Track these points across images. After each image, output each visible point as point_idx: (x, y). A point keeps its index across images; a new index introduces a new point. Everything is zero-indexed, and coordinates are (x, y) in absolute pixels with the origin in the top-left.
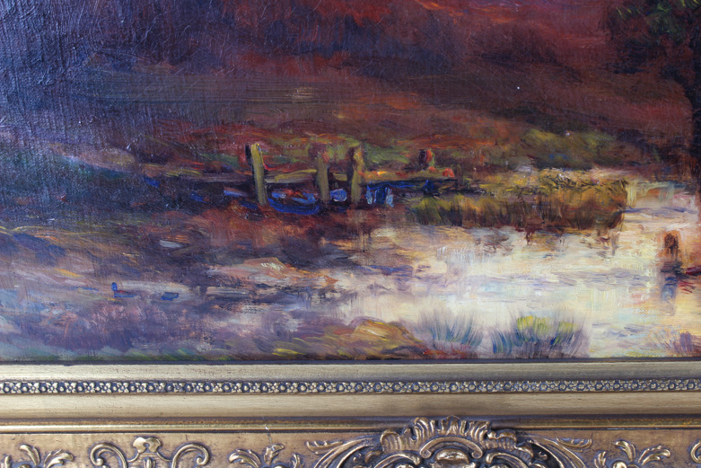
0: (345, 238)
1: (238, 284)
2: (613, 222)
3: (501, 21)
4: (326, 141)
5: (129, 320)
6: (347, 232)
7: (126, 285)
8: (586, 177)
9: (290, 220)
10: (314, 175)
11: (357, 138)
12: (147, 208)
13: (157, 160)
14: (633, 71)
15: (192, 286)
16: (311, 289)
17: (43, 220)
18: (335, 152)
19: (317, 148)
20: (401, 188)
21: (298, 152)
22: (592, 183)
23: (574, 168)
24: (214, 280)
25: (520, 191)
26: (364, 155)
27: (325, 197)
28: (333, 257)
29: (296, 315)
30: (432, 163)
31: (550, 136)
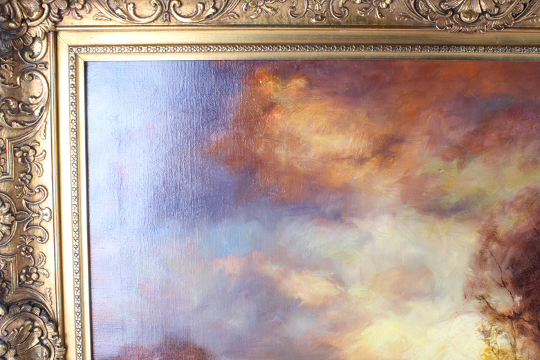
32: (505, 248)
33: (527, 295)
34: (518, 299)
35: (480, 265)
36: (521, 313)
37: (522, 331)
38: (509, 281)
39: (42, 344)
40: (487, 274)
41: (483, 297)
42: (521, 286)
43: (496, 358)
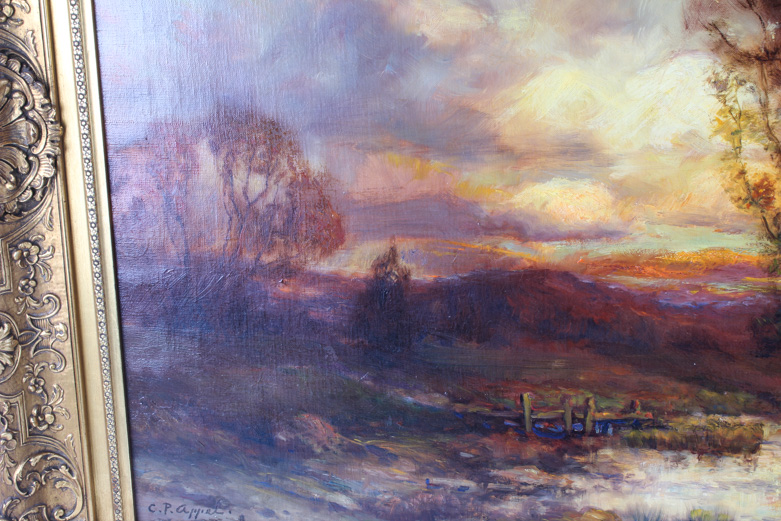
0: (580, 455)
1: (508, 482)
2: (755, 449)
3: (685, 324)
4: (572, 393)
5: (435, 504)
6: (581, 451)
7: (435, 480)
8: (737, 420)
9: (545, 442)
10: (563, 414)
11: (591, 392)
12: (454, 432)
13: (464, 402)
14: (767, 356)
15: (478, 482)
16: (556, 487)
17: (387, 438)
18: (577, 400)
19: (565, 397)
20: (617, 424)
21: (553, 400)
22: (741, 425)
23: (729, 415)
24: (493, 479)
25: (694, 428)
26: (595, 402)
27: (569, 428)
28: (572, 466)
29: (545, 504)
30: (639, 409)
31: (714, 394)
34: (771, 27)
36: (777, 51)
37: (779, 79)
39: (27, 118)
41: (714, 26)
42: (777, 7)
43: (736, 125)
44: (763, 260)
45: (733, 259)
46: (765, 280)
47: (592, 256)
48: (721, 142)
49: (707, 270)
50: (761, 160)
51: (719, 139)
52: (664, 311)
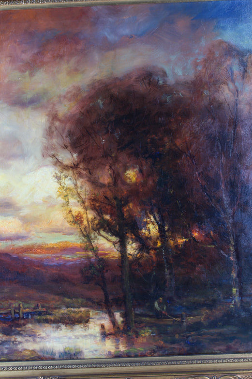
0: (19, 327)
2: (87, 321)
3: (55, 272)
4: (13, 302)
6: (19, 326)
8: (79, 310)
9: (4, 323)
10: (10, 311)
11: (21, 301)
14: (88, 283)
16: (10, 341)
19: (10, 304)
20: (32, 314)
21: (6, 305)
22: (81, 312)
23: (76, 308)
25: (63, 314)
26: (23, 305)
27: (13, 316)
28: (16, 332)
29: (6, 348)
30: (40, 307)
31: (69, 300)
32: (64, 124)
33: (80, 153)
35: (50, 135)
36: (78, 164)
37: (80, 175)
38: (68, 145)
40: (55, 141)
42: (76, 147)
43: (66, 193)
44: (82, 245)
45: (71, 245)
46: (84, 253)
47: (16, 246)
48: (61, 200)
49: (61, 250)
50: (77, 206)
51: (60, 198)
52: (45, 267)
